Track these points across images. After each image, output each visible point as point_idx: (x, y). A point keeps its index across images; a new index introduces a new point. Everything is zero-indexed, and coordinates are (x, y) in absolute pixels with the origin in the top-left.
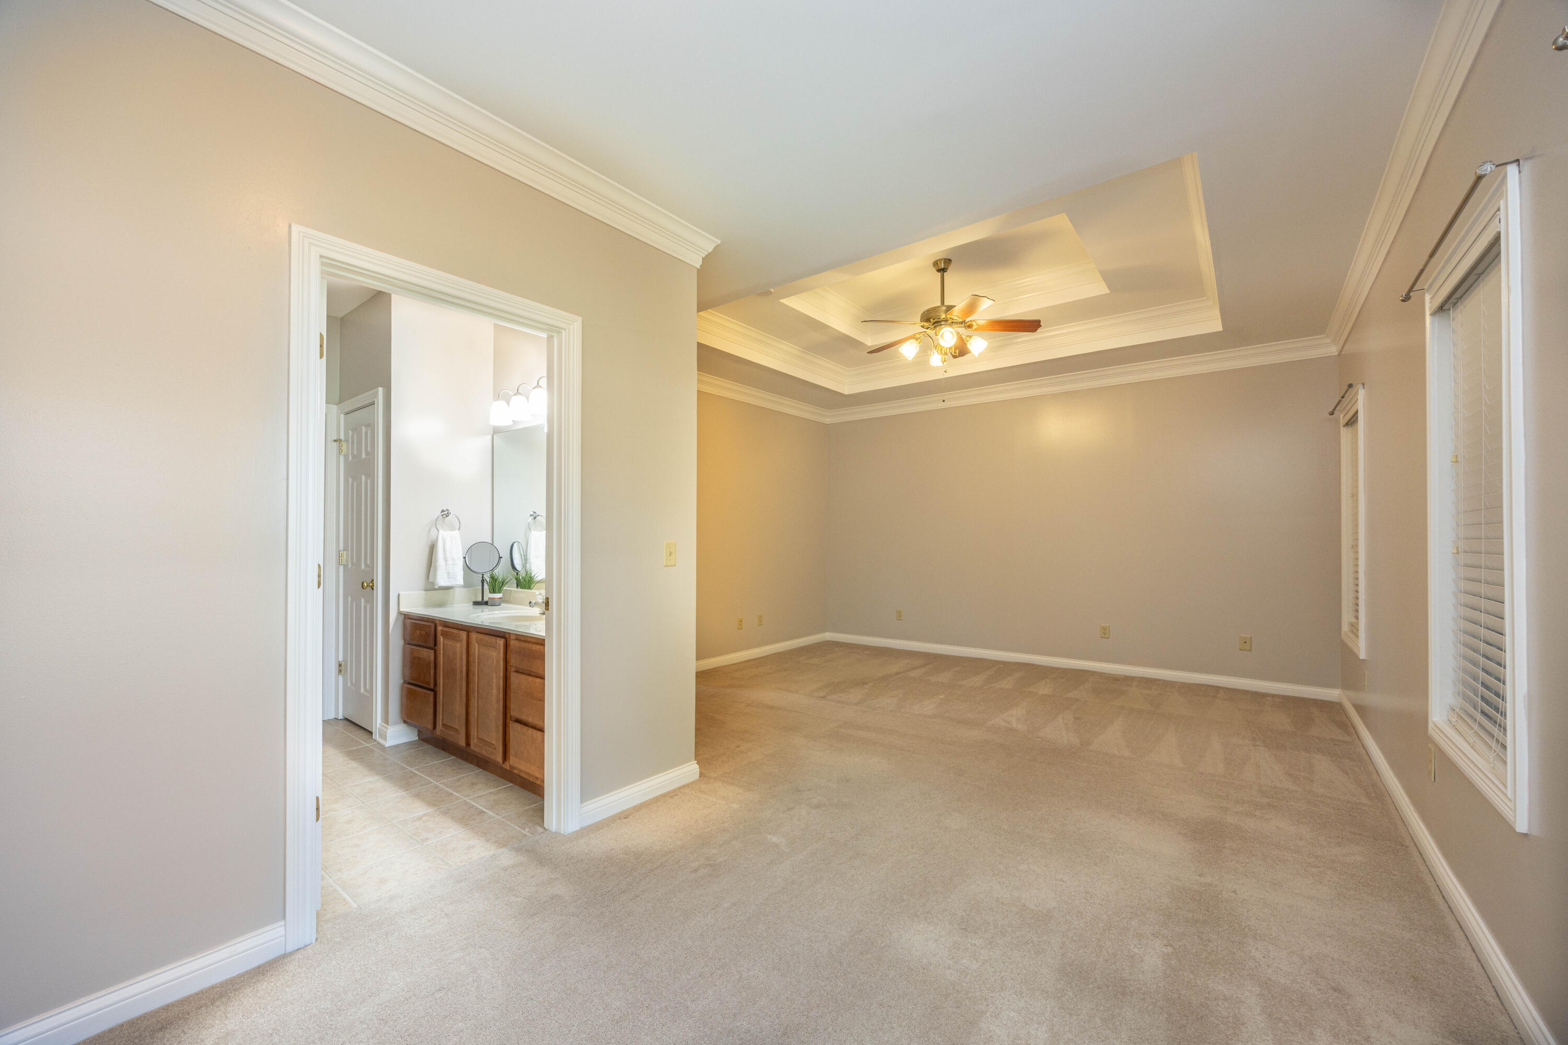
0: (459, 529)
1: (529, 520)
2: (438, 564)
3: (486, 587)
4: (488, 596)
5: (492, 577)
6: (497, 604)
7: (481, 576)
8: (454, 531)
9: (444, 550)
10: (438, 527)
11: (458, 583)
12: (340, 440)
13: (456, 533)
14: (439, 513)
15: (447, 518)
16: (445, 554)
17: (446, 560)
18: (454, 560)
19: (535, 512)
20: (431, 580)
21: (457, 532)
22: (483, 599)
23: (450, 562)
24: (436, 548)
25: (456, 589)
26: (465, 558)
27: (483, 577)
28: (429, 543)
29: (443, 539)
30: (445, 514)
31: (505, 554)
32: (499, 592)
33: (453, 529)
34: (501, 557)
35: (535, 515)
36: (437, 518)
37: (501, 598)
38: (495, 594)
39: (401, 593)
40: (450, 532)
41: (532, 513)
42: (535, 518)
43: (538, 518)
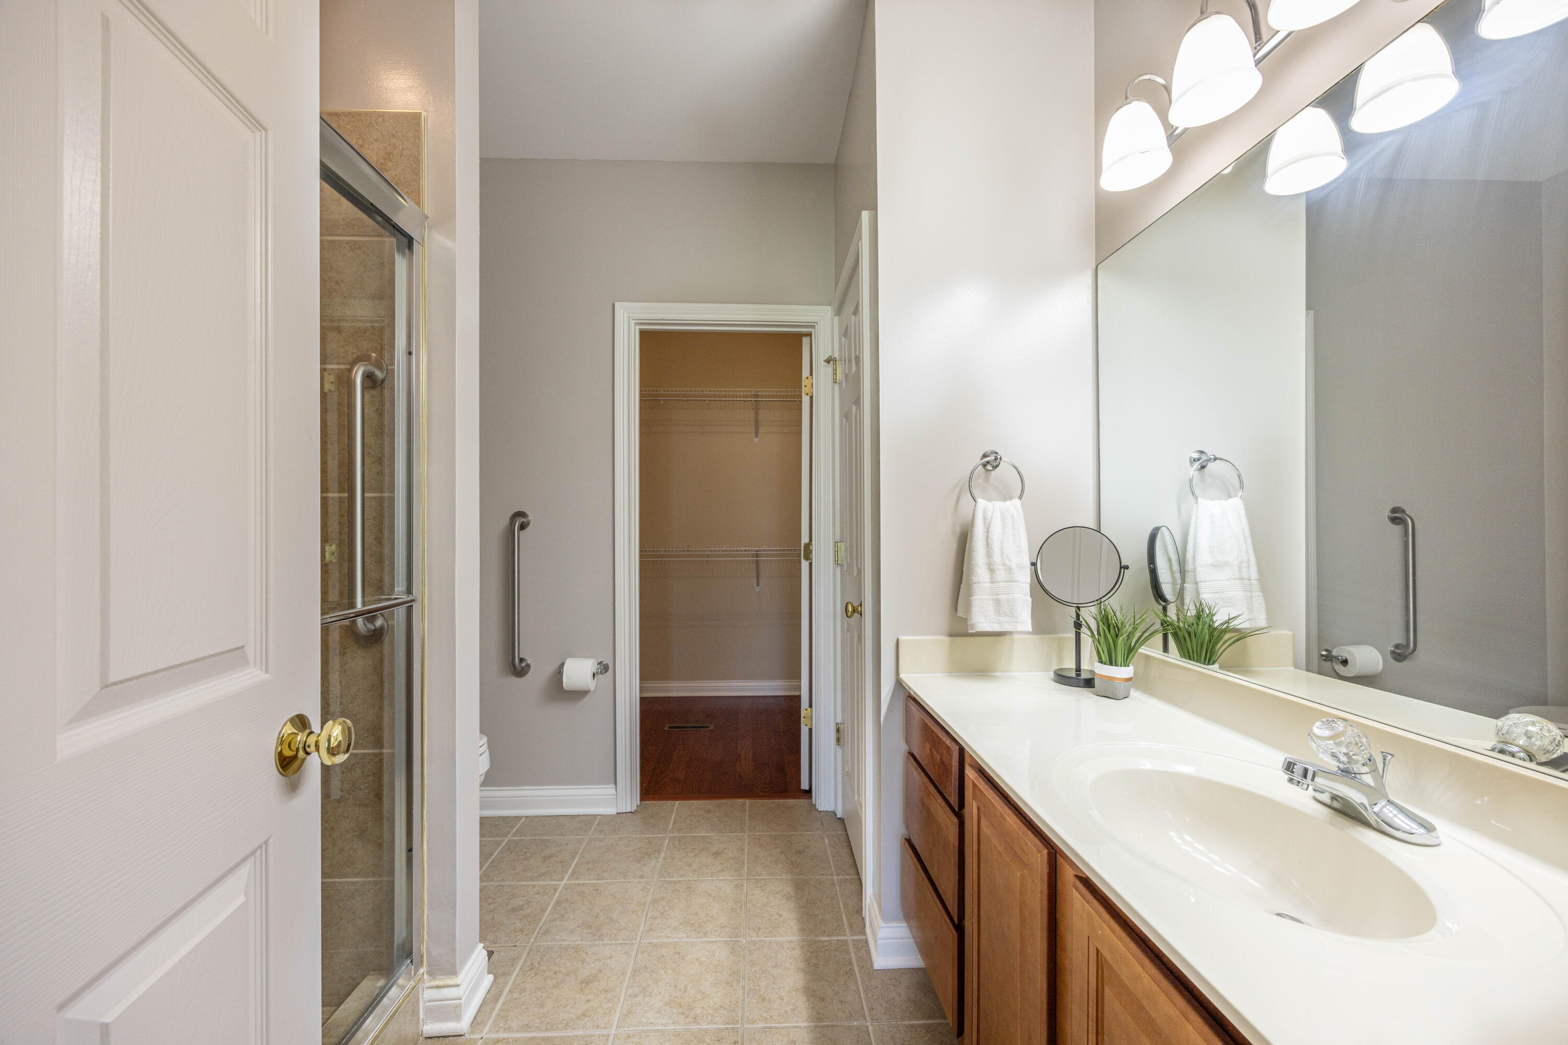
0: (1020, 497)
1: (1191, 473)
2: (975, 579)
3: (1087, 642)
4: (1091, 664)
5: (1105, 620)
6: (1122, 694)
7: (1072, 611)
8: (1009, 502)
9: (988, 545)
10: (975, 492)
11: (1020, 628)
12: (835, 360)
13: (1014, 506)
14: (977, 460)
15: (994, 473)
16: (989, 555)
17: (992, 570)
18: (1009, 570)
19: (1202, 452)
20: (960, 614)
21: (1017, 502)
22: (1078, 670)
23: (1001, 575)
24: (972, 537)
25: (1016, 637)
26: (1034, 564)
27: (1078, 616)
28: (958, 529)
29: (985, 518)
30: (990, 462)
31: (1134, 554)
32: (1126, 664)
33: (1006, 497)
34: (1127, 567)
35: (1204, 458)
36: (972, 473)
37: (1130, 679)
38: (1113, 668)
39: (902, 638)
40: (999, 504)
41: (1196, 456)
42: (1203, 467)
43: (1211, 466)
